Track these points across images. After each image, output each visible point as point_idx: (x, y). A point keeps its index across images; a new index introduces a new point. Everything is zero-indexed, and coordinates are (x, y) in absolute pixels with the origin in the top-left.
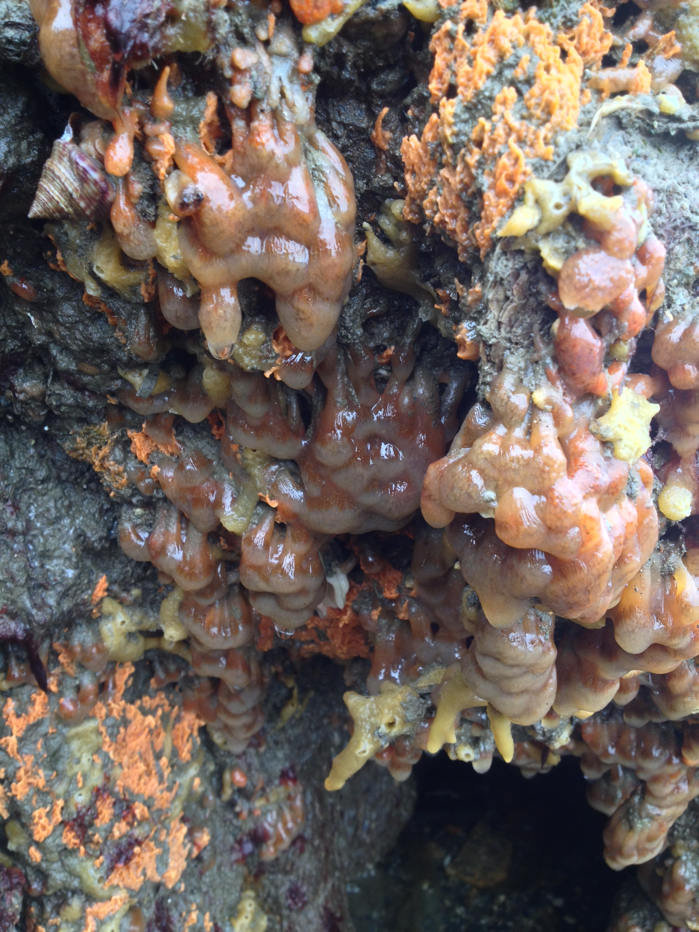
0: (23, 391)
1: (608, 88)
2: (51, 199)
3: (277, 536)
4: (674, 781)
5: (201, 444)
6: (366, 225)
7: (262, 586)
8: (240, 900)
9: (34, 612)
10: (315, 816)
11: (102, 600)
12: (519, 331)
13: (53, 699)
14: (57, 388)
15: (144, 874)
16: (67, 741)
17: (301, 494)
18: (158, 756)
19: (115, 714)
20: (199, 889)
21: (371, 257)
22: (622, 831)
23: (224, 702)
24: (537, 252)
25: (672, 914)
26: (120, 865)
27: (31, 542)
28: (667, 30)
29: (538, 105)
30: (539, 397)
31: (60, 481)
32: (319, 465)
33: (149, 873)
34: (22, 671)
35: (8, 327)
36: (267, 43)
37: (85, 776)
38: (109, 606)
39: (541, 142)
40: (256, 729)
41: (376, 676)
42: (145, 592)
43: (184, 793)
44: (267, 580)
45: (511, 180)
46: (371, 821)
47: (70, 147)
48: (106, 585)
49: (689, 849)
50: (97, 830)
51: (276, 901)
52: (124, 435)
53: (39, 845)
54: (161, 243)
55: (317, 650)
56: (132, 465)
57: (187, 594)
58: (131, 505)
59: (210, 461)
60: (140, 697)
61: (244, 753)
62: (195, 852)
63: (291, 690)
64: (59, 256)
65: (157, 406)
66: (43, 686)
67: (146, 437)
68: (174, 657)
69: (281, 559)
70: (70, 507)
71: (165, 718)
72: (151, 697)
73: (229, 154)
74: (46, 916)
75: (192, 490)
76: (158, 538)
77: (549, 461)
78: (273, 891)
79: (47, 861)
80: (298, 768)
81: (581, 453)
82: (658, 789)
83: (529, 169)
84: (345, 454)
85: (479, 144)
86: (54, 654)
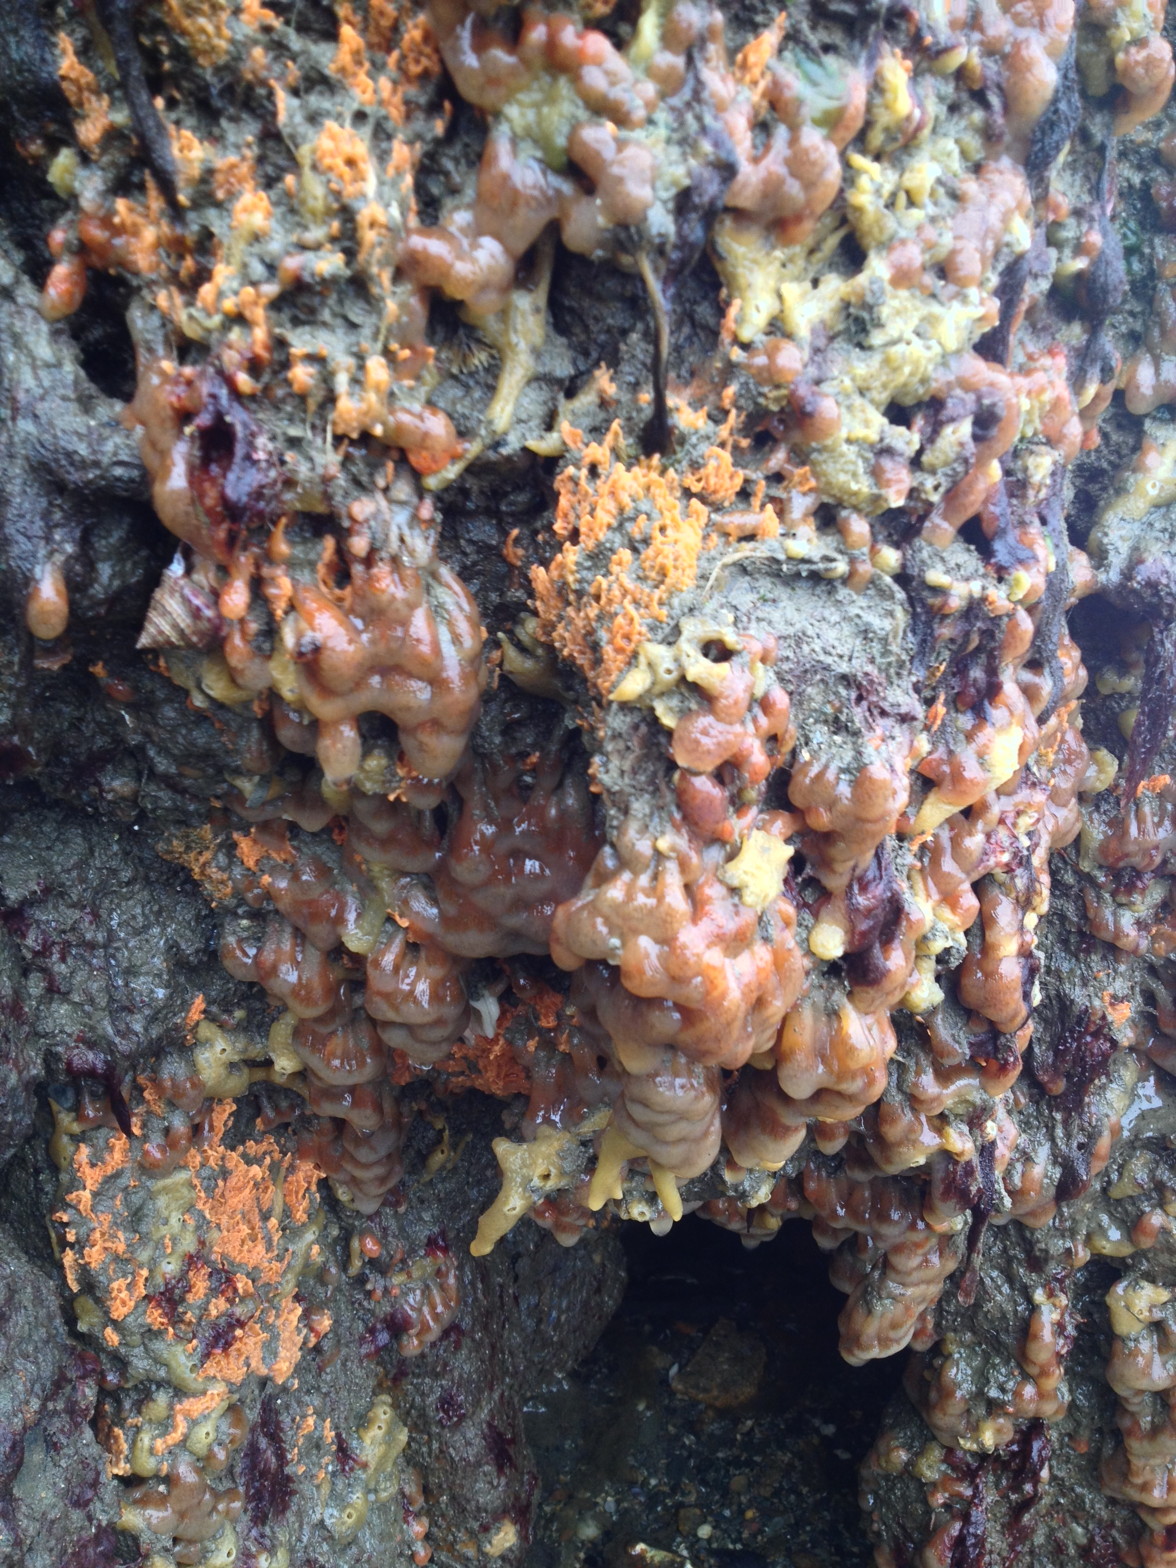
0: (112, 790)
1: (735, 533)
2: (161, 633)
3: (409, 957)
4: (920, 1251)
5: (319, 850)
6: (500, 635)
7: (391, 1015)
8: (371, 1406)
9: (117, 1040)
10: (476, 1299)
11: (197, 1024)
12: (643, 778)
13: (136, 1143)
14: (152, 789)
15: (249, 1366)
16: (152, 1196)
17: (435, 911)
18: (265, 1217)
19: (212, 1162)
20: (318, 1389)
21: (507, 667)
22: (859, 1315)
23: (350, 1148)
24: (652, 709)
25: (939, 1429)
26: (218, 1351)
27: (114, 957)
28: (803, 463)
29: (652, 567)
30: (663, 844)
31: (148, 882)
32: (454, 882)
33: (253, 1364)
34: (97, 1110)
35: (98, 724)
36: (386, 490)
37: (174, 1240)
38: (206, 1030)
39: (655, 603)
40: (392, 1183)
41: (533, 1119)
42: (251, 1012)
43: (298, 1263)
44: (396, 1008)
45: (627, 637)
46: (561, 1312)
47: (182, 582)
48: (203, 1006)
49: (962, 1344)
50: (190, 1307)
51: (423, 1414)
52: (229, 837)
53: (117, 1325)
54: (277, 674)
55: (468, 1084)
56: (237, 872)
57: (302, 1021)
58: (236, 916)
59: (331, 870)
60: (243, 1143)
61: (378, 1213)
62: (313, 1341)
63: (441, 1131)
64: (162, 663)
65: (269, 813)
66: (126, 1128)
67: (255, 841)
68: (286, 1091)
69: (413, 984)
70: (159, 913)
71: (274, 1168)
72: (257, 1142)
73: (348, 591)
74: (124, 1414)
75: (310, 903)
76: (269, 956)
77: (671, 913)
78: (418, 1399)
79: (127, 1345)
80: (451, 1235)
81: (709, 900)
82: (899, 1261)
83: (644, 629)
84: (484, 871)
85: (597, 598)
86: (139, 1089)
